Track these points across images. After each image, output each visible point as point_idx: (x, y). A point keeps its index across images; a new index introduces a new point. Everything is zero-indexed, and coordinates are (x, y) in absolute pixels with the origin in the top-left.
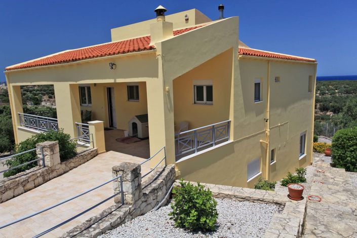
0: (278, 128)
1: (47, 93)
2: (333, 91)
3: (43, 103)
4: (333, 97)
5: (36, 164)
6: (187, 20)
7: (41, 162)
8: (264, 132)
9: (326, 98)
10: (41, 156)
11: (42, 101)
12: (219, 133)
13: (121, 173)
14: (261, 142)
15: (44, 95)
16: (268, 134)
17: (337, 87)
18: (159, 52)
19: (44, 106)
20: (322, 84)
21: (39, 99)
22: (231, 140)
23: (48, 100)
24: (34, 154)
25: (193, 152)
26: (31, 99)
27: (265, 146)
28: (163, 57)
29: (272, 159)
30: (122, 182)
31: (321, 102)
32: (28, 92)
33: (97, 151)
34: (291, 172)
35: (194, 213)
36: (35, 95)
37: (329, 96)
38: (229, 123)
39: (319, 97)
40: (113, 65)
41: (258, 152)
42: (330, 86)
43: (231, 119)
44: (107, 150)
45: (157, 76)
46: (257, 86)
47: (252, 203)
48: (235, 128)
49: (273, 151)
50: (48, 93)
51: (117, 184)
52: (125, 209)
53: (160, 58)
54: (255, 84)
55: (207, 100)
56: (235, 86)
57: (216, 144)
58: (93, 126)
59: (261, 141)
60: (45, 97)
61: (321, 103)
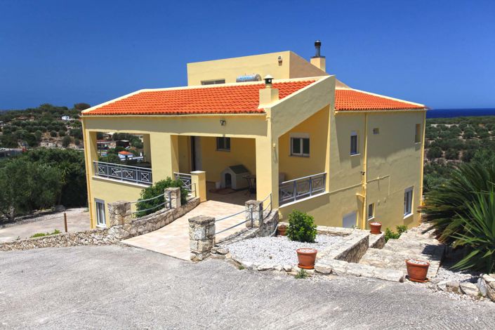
0: (377, 182)
1: (48, 129)
2: (485, 133)
3: (43, 144)
4: (484, 141)
5: (163, 206)
6: (280, 62)
7: (168, 204)
8: (361, 185)
9: (474, 143)
10: (168, 200)
11: (41, 141)
12: (315, 184)
13: (252, 206)
14: (358, 196)
15: (45, 131)
16: (365, 188)
17: (491, 126)
18: (269, 115)
19: (44, 148)
20: (469, 122)
21: (36, 137)
22: (327, 191)
23: (50, 139)
24: (163, 198)
25: (293, 200)
26: (24, 137)
27: (362, 200)
28: (272, 120)
29: (370, 215)
30: (252, 212)
31: (466, 149)
32: (19, 126)
33: (199, 199)
34: (390, 229)
35: (302, 229)
36: (31, 131)
37: (478, 140)
38: (325, 175)
39: (462, 141)
40: (223, 122)
41: (355, 206)
42: (480, 125)
43: (327, 171)
44: (208, 200)
45: (266, 135)
46: (354, 139)
47: (342, 237)
48: (331, 180)
49: (371, 206)
50: (50, 129)
51: (248, 214)
52: (254, 230)
53: (269, 121)
54: (352, 137)
55: (304, 152)
56: (331, 140)
57: (313, 194)
58: (197, 177)
59: (357, 194)
60: (45, 134)
61: (466, 151)
